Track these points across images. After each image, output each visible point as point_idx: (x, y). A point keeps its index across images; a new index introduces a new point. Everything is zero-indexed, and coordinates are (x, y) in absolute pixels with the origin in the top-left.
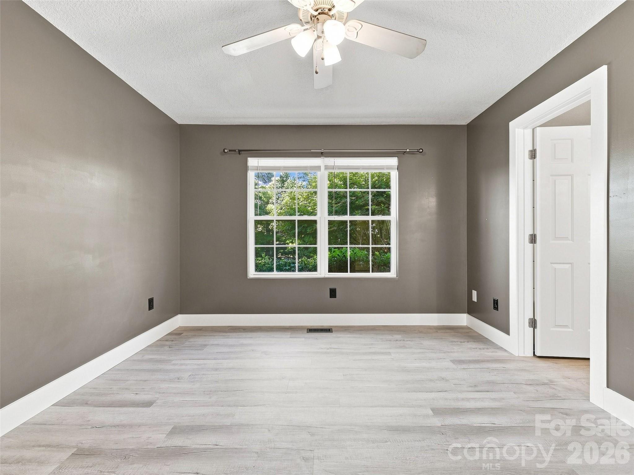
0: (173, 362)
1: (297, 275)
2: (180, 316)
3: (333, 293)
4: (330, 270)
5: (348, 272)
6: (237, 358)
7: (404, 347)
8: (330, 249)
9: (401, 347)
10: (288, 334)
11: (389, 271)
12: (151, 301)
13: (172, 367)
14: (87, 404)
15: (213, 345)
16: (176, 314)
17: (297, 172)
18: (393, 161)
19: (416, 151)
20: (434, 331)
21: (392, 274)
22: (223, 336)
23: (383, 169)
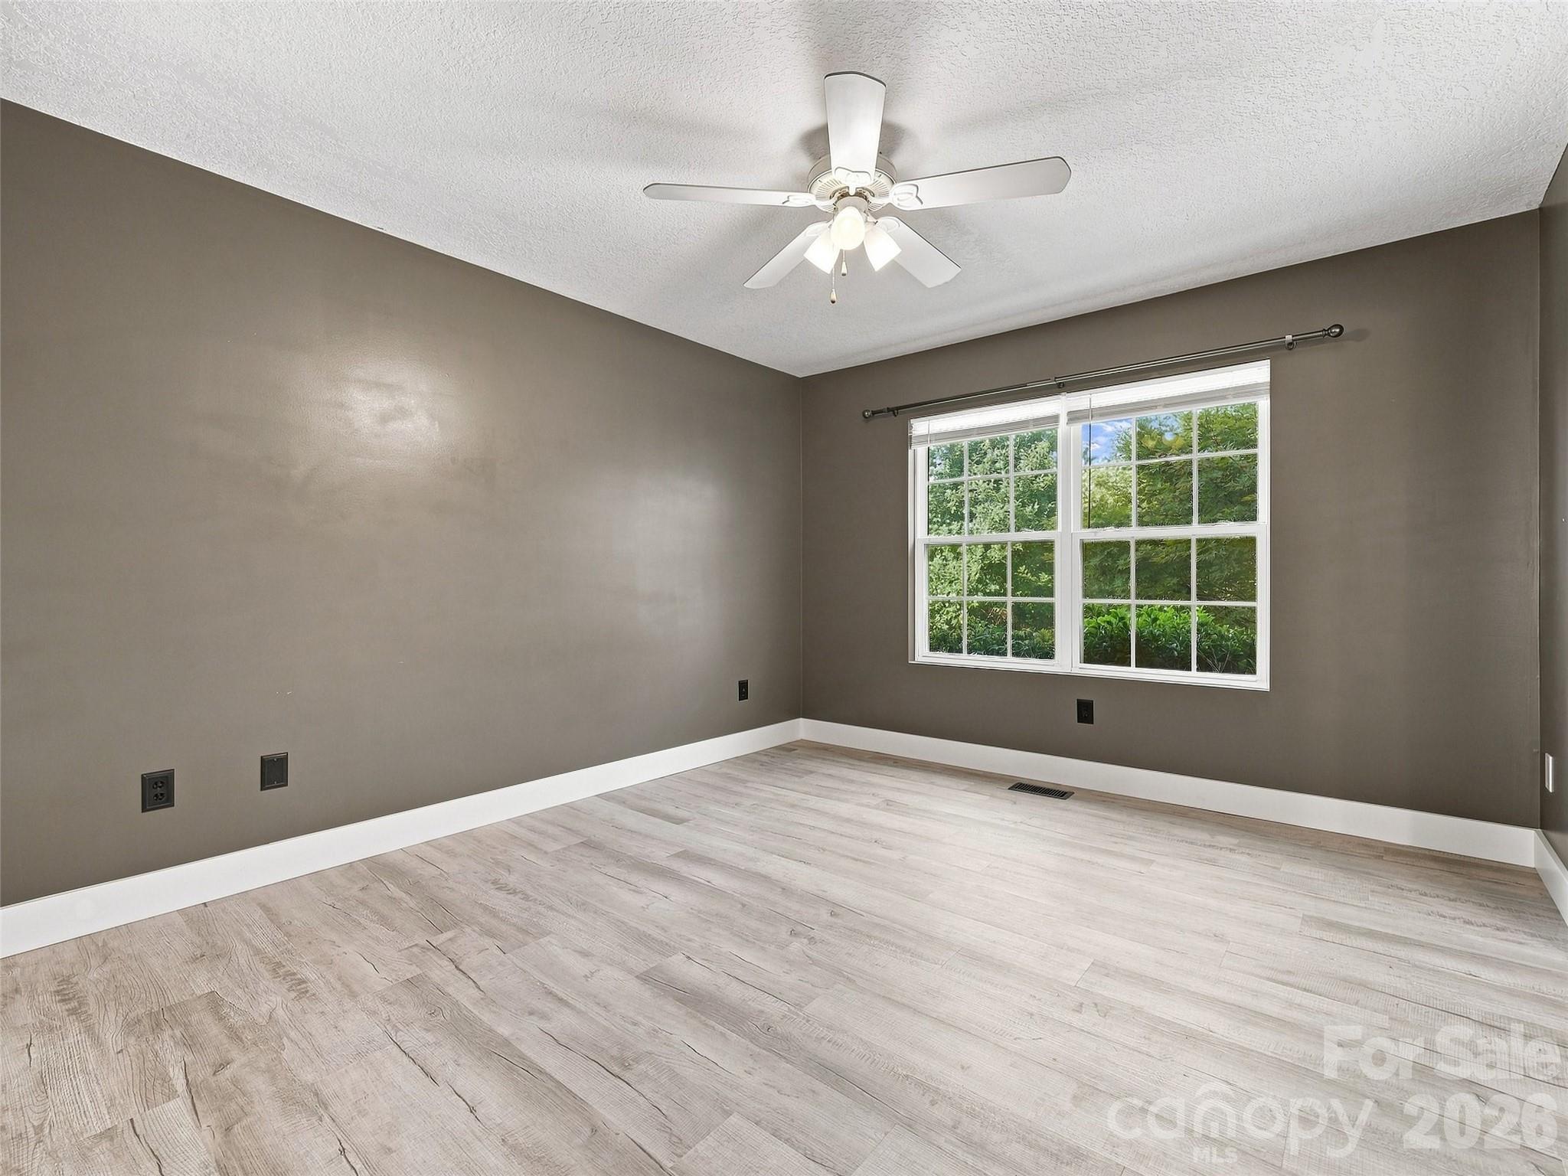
0: (749, 785)
1: (1009, 663)
2: (802, 722)
3: (1085, 712)
4: (1089, 657)
5: (1130, 666)
6: (839, 800)
7: (1212, 862)
8: (1088, 611)
9: (1201, 860)
10: (964, 784)
11: (1253, 672)
12: (743, 687)
13: (744, 790)
14: (624, 803)
15: (824, 774)
16: (797, 716)
17: (1012, 435)
18: (1258, 372)
19: (1321, 336)
20: (1369, 855)
21: (1259, 680)
22: (850, 764)
23: (1224, 398)
